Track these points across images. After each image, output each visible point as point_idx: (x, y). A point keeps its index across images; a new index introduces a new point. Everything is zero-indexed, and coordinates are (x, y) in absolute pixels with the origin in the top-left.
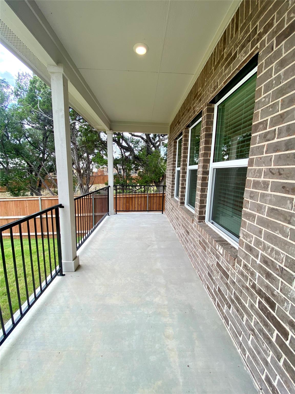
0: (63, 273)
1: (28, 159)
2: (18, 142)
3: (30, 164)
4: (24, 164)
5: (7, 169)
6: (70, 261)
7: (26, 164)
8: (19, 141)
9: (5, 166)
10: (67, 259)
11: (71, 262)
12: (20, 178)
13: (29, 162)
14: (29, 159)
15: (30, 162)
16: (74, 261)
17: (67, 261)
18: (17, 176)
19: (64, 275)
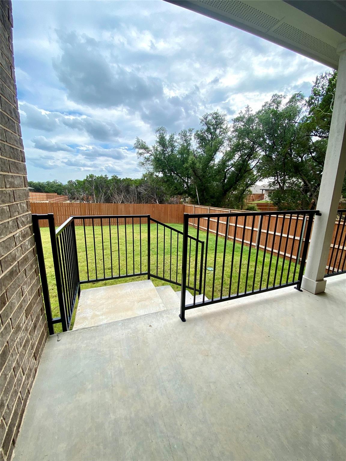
0: (301, 289)
1: (305, 177)
2: (300, 159)
3: (307, 182)
4: (301, 182)
5: (283, 188)
6: (313, 279)
7: (303, 183)
8: (302, 158)
9: (281, 185)
10: (310, 275)
11: (314, 281)
12: (292, 198)
13: (306, 180)
14: (307, 177)
15: (308, 180)
16: (317, 282)
17: (309, 278)
18: (290, 195)
19: (301, 291)
